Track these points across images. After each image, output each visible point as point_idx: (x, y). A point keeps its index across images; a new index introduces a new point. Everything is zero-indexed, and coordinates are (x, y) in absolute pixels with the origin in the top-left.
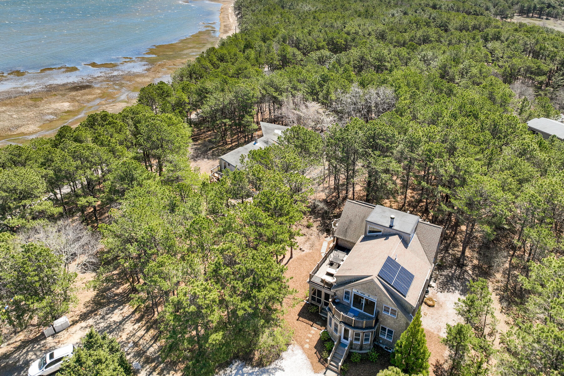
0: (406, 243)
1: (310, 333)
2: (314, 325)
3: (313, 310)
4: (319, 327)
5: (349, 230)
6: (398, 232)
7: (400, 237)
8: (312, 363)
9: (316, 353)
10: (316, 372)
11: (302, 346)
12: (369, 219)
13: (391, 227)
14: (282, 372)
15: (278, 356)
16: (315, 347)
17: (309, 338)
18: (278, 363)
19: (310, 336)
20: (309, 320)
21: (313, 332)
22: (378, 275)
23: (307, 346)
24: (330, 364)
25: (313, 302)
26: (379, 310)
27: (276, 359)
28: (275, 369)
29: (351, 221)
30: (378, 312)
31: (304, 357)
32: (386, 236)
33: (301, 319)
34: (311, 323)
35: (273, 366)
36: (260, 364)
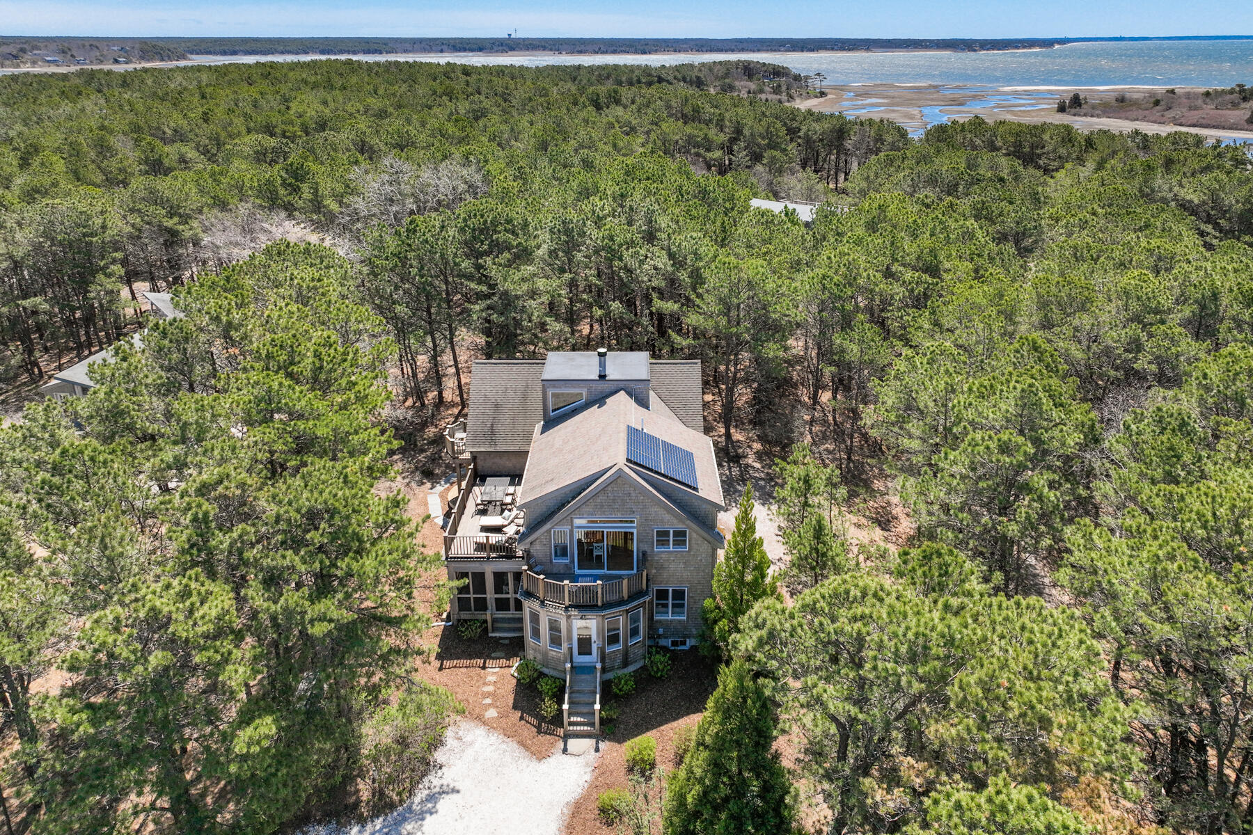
0: (643, 402)
1: (485, 684)
2: (489, 663)
3: (475, 631)
4: (504, 662)
5: (498, 428)
6: (621, 385)
7: (630, 394)
8: (522, 744)
9: (522, 718)
10: (541, 755)
11: (480, 719)
12: (546, 376)
13: (602, 377)
15: (426, 766)
16: (515, 707)
17: (489, 695)
18: (434, 780)
19: (491, 688)
20: (470, 657)
21: (491, 679)
22: (628, 460)
23: (492, 713)
24: (571, 724)
25: (465, 615)
26: (646, 547)
27: (425, 774)
28: (432, 798)
29: (497, 406)
30: (644, 554)
31: (495, 738)
32: (598, 399)
33: (447, 663)
34: (480, 662)
35: (420, 795)
36: (382, 805)
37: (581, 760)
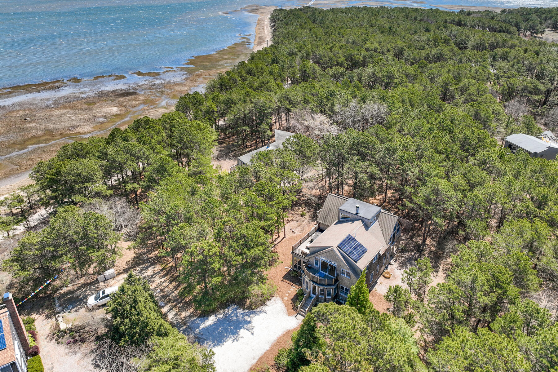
0: (367, 227)
1: (289, 290)
2: (294, 285)
3: (294, 274)
4: (297, 286)
5: (328, 217)
6: (362, 218)
7: (363, 222)
8: (287, 310)
9: (291, 303)
10: (289, 315)
11: (282, 298)
12: (341, 208)
13: (357, 214)
14: (265, 314)
15: (263, 304)
16: (292, 300)
17: (289, 293)
18: (263, 308)
19: (290, 292)
20: (291, 281)
21: (292, 289)
22: (338, 246)
23: (286, 298)
24: (300, 311)
25: (295, 269)
26: (338, 272)
27: (262, 305)
28: (260, 311)
29: (330, 210)
30: (338, 274)
31: (283, 305)
32: (353, 221)
33: (284, 280)
34: (292, 283)
35: (259, 309)
36: (250, 308)
37: (298, 321)
